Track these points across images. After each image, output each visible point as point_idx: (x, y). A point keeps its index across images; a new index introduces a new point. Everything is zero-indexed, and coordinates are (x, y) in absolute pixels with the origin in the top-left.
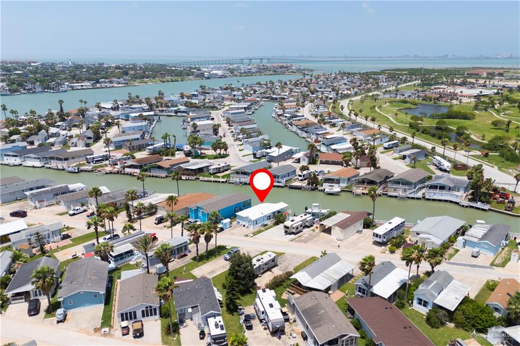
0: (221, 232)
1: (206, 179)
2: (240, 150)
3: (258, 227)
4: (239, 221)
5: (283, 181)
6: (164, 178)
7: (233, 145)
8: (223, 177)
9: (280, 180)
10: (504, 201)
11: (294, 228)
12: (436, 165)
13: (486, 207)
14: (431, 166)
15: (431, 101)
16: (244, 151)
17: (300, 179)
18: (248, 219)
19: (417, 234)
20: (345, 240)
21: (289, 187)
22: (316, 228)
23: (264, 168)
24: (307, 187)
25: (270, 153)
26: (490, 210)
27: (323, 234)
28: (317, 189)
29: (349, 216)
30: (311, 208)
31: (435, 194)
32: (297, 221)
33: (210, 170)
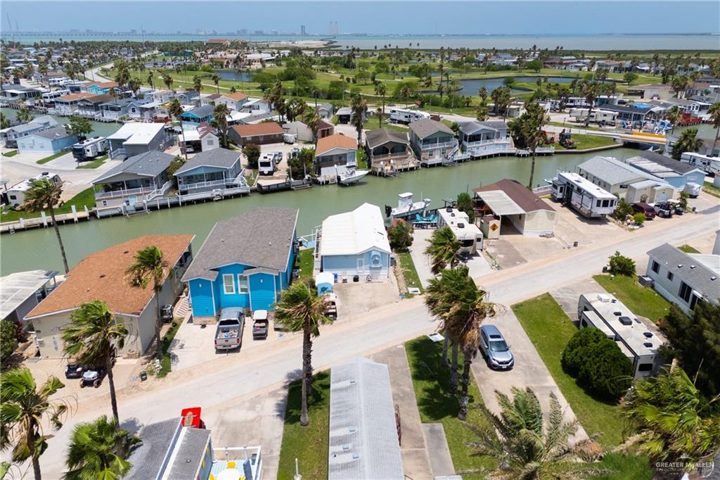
1: (21, 223)
2: (6, 155)
9: (230, 180)
10: (552, 139)
11: (479, 240)
12: (400, 122)
13: (551, 149)
14: (393, 124)
15: (222, 67)
16: (21, 154)
17: (266, 173)
18: (373, 253)
19: (621, 187)
20: (555, 233)
21: (261, 191)
22: (490, 230)
23: (172, 163)
24: (298, 182)
25: (125, 140)
26: (556, 153)
27: (507, 237)
28: (317, 183)
29: (502, 192)
30: (397, 206)
31: (478, 148)
32: (466, 223)
33: (13, 198)
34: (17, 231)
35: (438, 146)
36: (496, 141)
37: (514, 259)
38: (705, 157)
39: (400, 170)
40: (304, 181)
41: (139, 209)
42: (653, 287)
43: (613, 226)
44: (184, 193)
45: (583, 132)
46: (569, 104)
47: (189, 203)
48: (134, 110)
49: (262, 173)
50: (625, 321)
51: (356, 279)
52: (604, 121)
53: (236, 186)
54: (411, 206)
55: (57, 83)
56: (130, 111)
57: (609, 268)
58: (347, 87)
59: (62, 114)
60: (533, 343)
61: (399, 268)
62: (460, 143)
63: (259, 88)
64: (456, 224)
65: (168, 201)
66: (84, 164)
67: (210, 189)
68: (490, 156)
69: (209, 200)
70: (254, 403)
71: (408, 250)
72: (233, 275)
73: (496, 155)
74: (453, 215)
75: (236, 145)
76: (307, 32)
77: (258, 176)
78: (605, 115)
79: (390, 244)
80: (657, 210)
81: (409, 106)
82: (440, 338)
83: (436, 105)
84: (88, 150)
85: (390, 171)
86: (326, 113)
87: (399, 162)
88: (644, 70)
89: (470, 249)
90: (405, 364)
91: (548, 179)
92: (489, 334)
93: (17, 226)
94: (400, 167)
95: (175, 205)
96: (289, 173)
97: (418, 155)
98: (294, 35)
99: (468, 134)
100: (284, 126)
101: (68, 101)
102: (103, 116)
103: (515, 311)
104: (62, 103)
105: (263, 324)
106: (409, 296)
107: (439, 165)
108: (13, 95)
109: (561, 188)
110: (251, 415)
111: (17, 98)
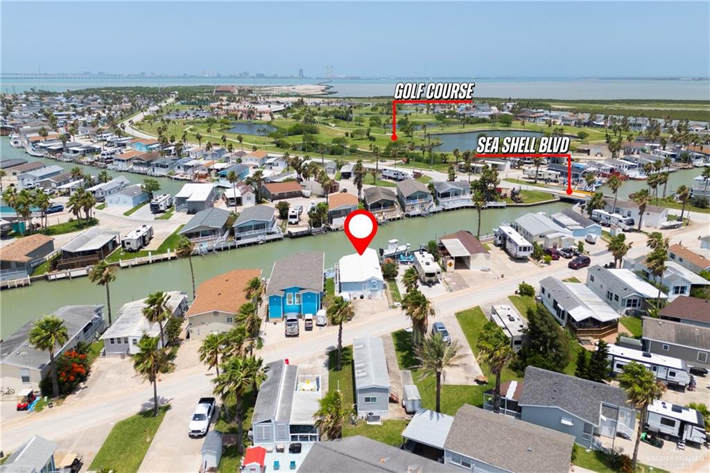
1: (136, 261)
9: (269, 229)
10: (506, 195)
11: (439, 273)
12: (390, 178)
13: (504, 203)
14: (385, 180)
15: (236, 119)
16: (109, 208)
17: (293, 223)
18: (373, 281)
19: (541, 237)
20: (491, 268)
21: (291, 236)
22: (448, 266)
23: (229, 218)
24: (317, 229)
25: (188, 198)
26: (507, 206)
27: (459, 271)
28: (330, 229)
29: (457, 240)
30: (387, 248)
31: (448, 202)
32: (431, 262)
33: (128, 243)
34: (133, 266)
35: (418, 201)
36: (462, 197)
37: (462, 285)
38: (607, 213)
39: (390, 220)
40: (321, 228)
41: (210, 251)
42: (542, 303)
43: (531, 264)
44: (239, 239)
45: (531, 188)
46: (526, 161)
47: (242, 246)
48: (179, 167)
49: (290, 223)
50: (512, 319)
51: (362, 297)
52: (549, 178)
53: (273, 233)
54: (397, 249)
55: (104, 138)
56: (177, 168)
57: (519, 292)
58: (347, 143)
59: (120, 169)
60: (464, 333)
61: (388, 290)
62: (435, 198)
63: (273, 143)
64: (424, 263)
65: (229, 245)
66: (158, 215)
67: (255, 236)
68: (458, 209)
69: (256, 243)
70: (312, 360)
71: (394, 280)
72: (292, 293)
73: (462, 208)
74: (423, 256)
75: (266, 199)
76: (305, 75)
77: (288, 225)
78: (550, 174)
79: (383, 275)
80: (562, 253)
81: (397, 162)
82: (411, 330)
83: (420, 161)
84: (161, 205)
85: (382, 221)
86: (332, 170)
87: (389, 213)
88: (599, 125)
89: (433, 279)
90: (392, 343)
91: (496, 228)
92: (438, 327)
93: (133, 263)
94: (390, 217)
95: (233, 247)
96: (310, 223)
97: (403, 208)
98: (292, 77)
99: (440, 193)
100: (302, 183)
101: (124, 159)
102: (154, 171)
103: (457, 317)
104: (119, 160)
105: (310, 322)
106: (394, 307)
107: (419, 215)
108: (75, 152)
109: (500, 237)
110: (311, 366)
111: (78, 154)
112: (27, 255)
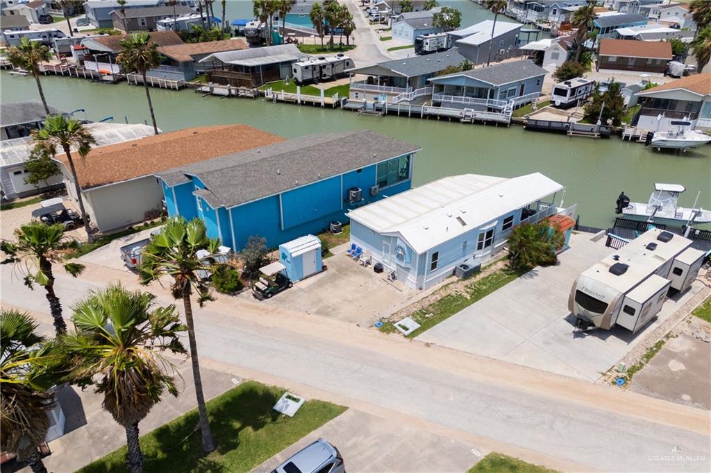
0: (273, 294)
1: (282, 95)
2: (382, 39)
3: (440, 284)
4: (359, 245)
5: (508, 105)
6: (174, 89)
7: (369, 30)
8: (328, 93)
9: (499, 103)
17: (557, 104)
18: (398, 242)
25: (461, 37)
33: (295, 71)
40: (596, 127)
44: (437, 104)
47: (433, 117)
49: (553, 104)
51: (378, 269)
65: (411, 109)
77: (548, 106)
84: (427, 44)
96: (587, 113)
112: (191, 56)
